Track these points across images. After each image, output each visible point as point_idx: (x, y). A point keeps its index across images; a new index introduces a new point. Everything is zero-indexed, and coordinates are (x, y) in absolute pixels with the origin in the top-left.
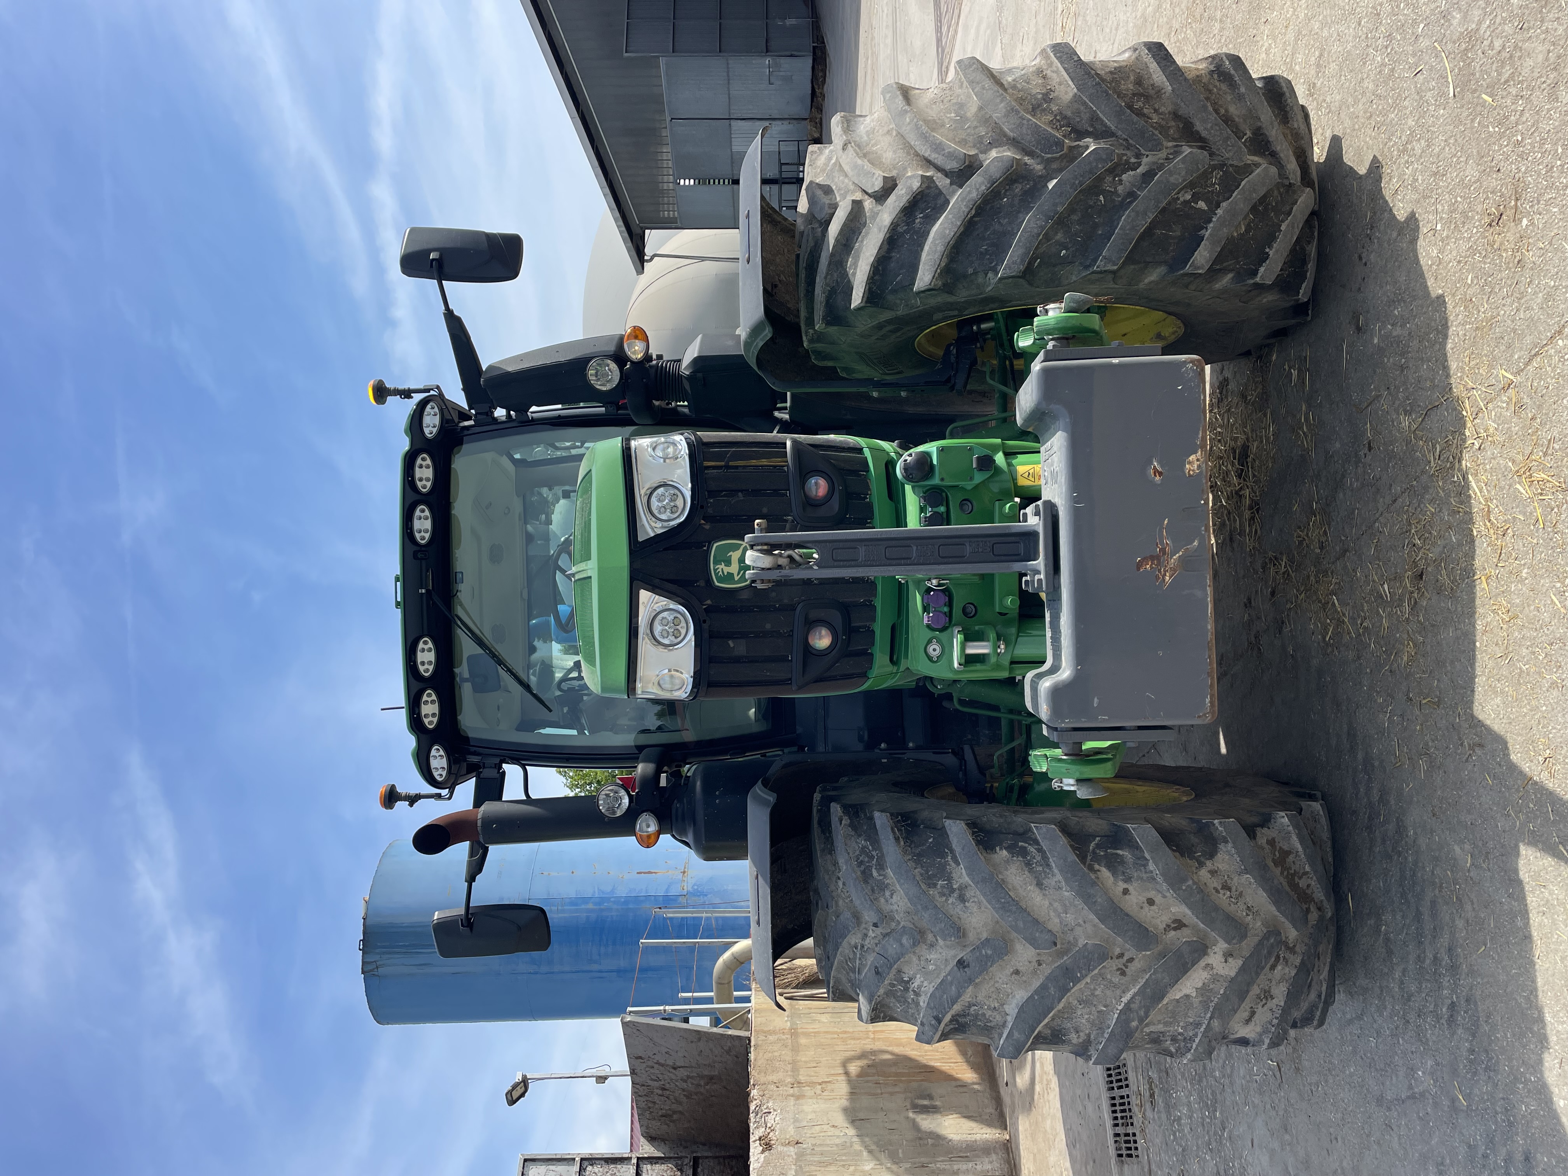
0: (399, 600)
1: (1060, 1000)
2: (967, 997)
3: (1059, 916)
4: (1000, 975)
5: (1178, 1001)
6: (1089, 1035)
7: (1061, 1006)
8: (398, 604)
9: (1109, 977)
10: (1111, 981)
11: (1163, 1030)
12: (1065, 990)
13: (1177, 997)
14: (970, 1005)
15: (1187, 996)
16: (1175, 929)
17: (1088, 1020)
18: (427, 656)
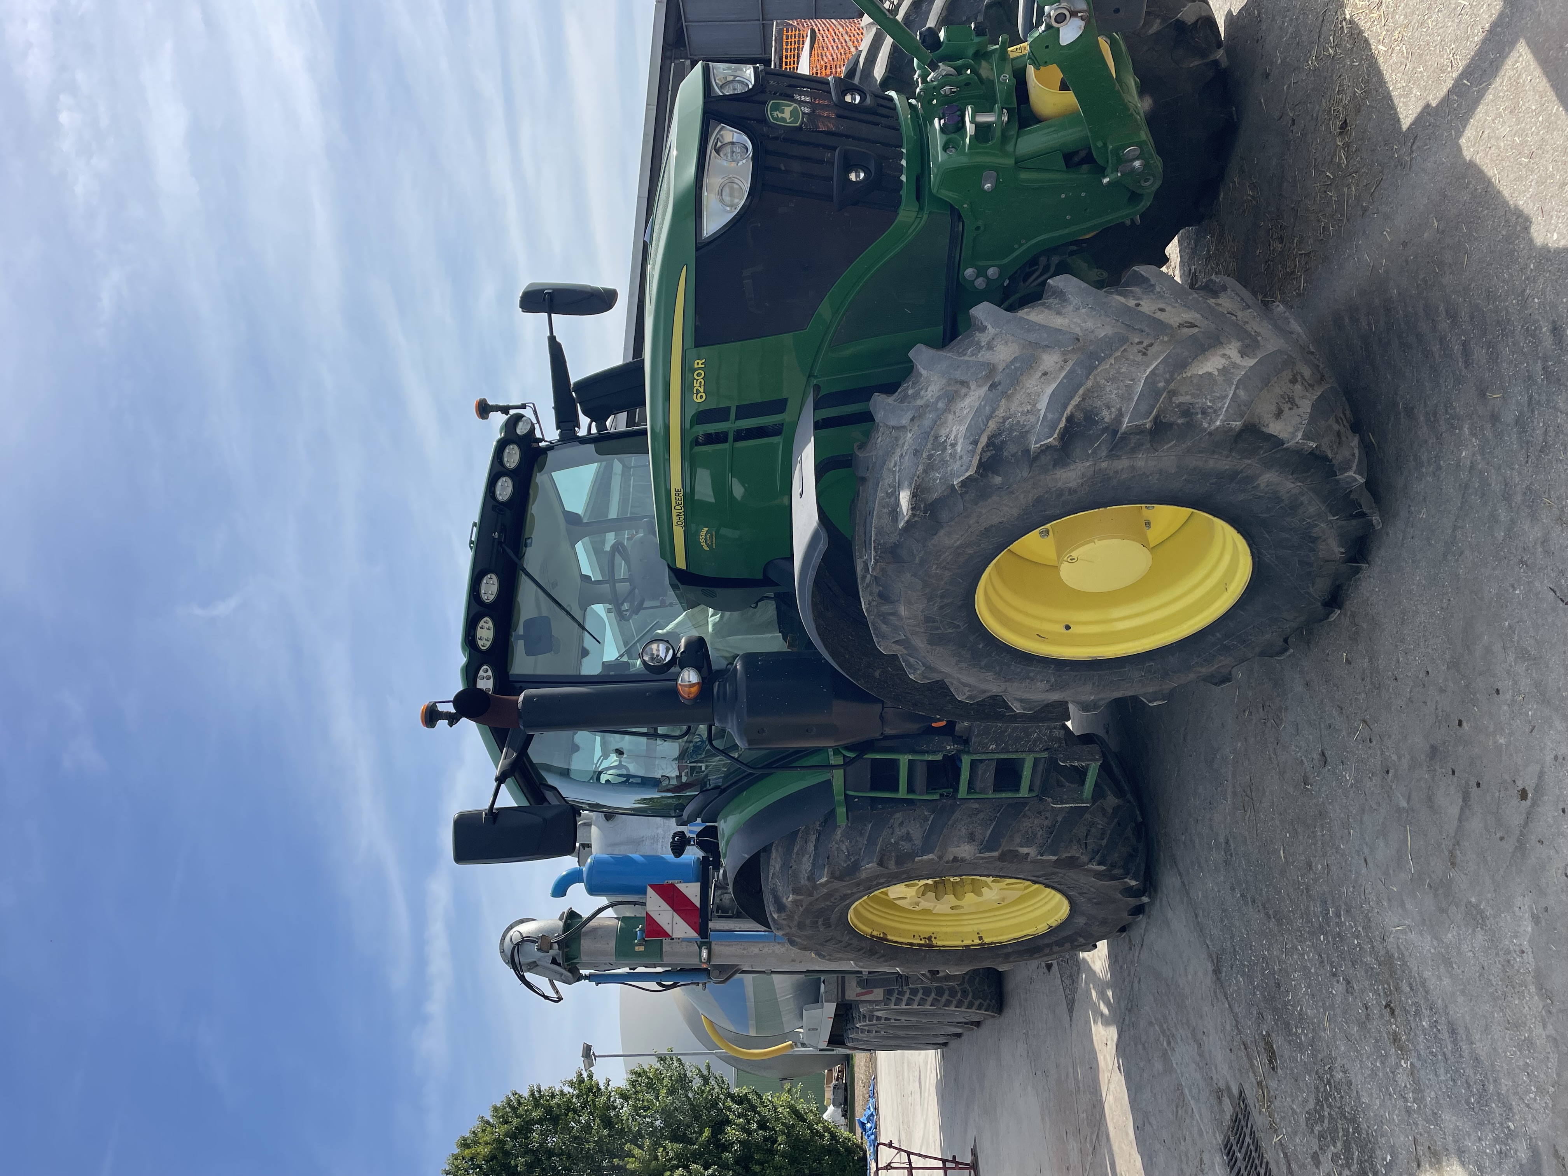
0: (473, 539)
1: (1087, 378)
2: (1000, 413)
3: (1080, 326)
4: (1032, 383)
5: (1201, 376)
6: (1120, 410)
7: (1089, 384)
8: (471, 542)
9: (1131, 357)
10: (1134, 361)
11: (1191, 401)
12: (1091, 369)
13: (1200, 373)
14: (1005, 419)
15: (1210, 374)
16: (1187, 327)
17: (1117, 395)
18: (490, 588)
